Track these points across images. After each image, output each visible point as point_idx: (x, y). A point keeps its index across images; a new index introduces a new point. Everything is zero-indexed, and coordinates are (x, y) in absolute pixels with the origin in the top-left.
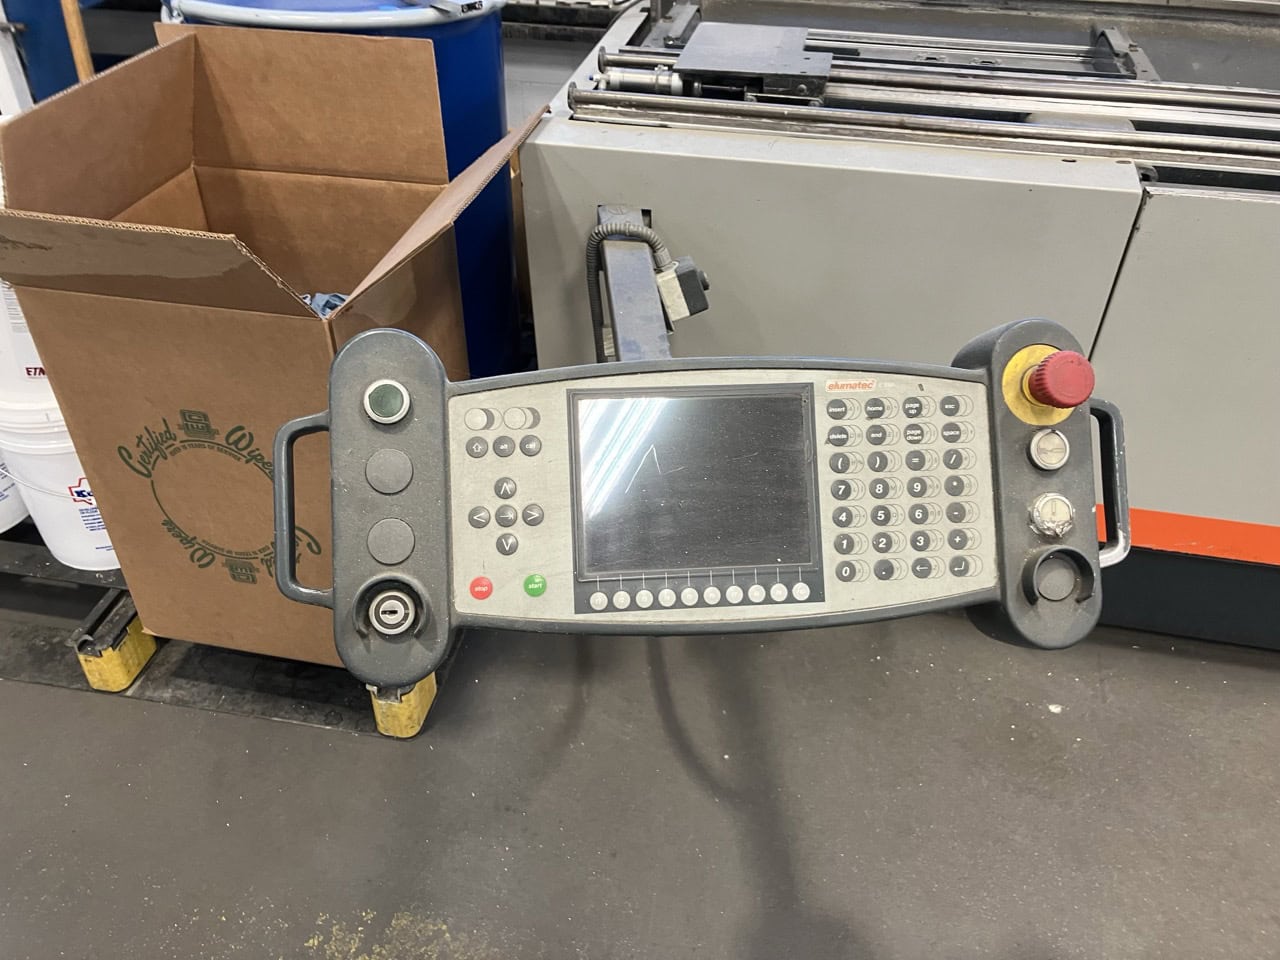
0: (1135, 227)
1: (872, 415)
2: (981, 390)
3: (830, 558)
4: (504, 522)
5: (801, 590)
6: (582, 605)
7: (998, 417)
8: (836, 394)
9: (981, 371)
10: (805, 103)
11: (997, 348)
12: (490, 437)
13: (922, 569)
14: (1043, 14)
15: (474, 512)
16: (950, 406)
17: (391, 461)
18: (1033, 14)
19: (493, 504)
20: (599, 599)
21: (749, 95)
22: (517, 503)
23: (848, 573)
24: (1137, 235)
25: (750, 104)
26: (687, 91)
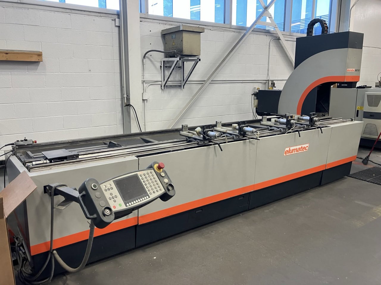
0: (139, 164)
1: (145, 176)
2: (153, 170)
3: (148, 193)
4: (113, 198)
5: (147, 197)
6: (126, 206)
7: (156, 173)
8: (140, 174)
9: (152, 168)
10: (76, 159)
11: (152, 165)
12: (107, 188)
13: (157, 191)
14: (93, 142)
15: (109, 198)
16: (151, 173)
17: (98, 194)
18: (92, 142)
19: (111, 197)
20: (128, 205)
21: (65, 160)
22: (113, 195)
23: (151, 194)
24: (139, 165)
25: (65, 161)
26: (51, 162)
